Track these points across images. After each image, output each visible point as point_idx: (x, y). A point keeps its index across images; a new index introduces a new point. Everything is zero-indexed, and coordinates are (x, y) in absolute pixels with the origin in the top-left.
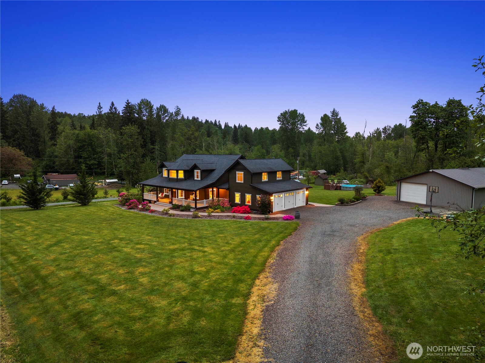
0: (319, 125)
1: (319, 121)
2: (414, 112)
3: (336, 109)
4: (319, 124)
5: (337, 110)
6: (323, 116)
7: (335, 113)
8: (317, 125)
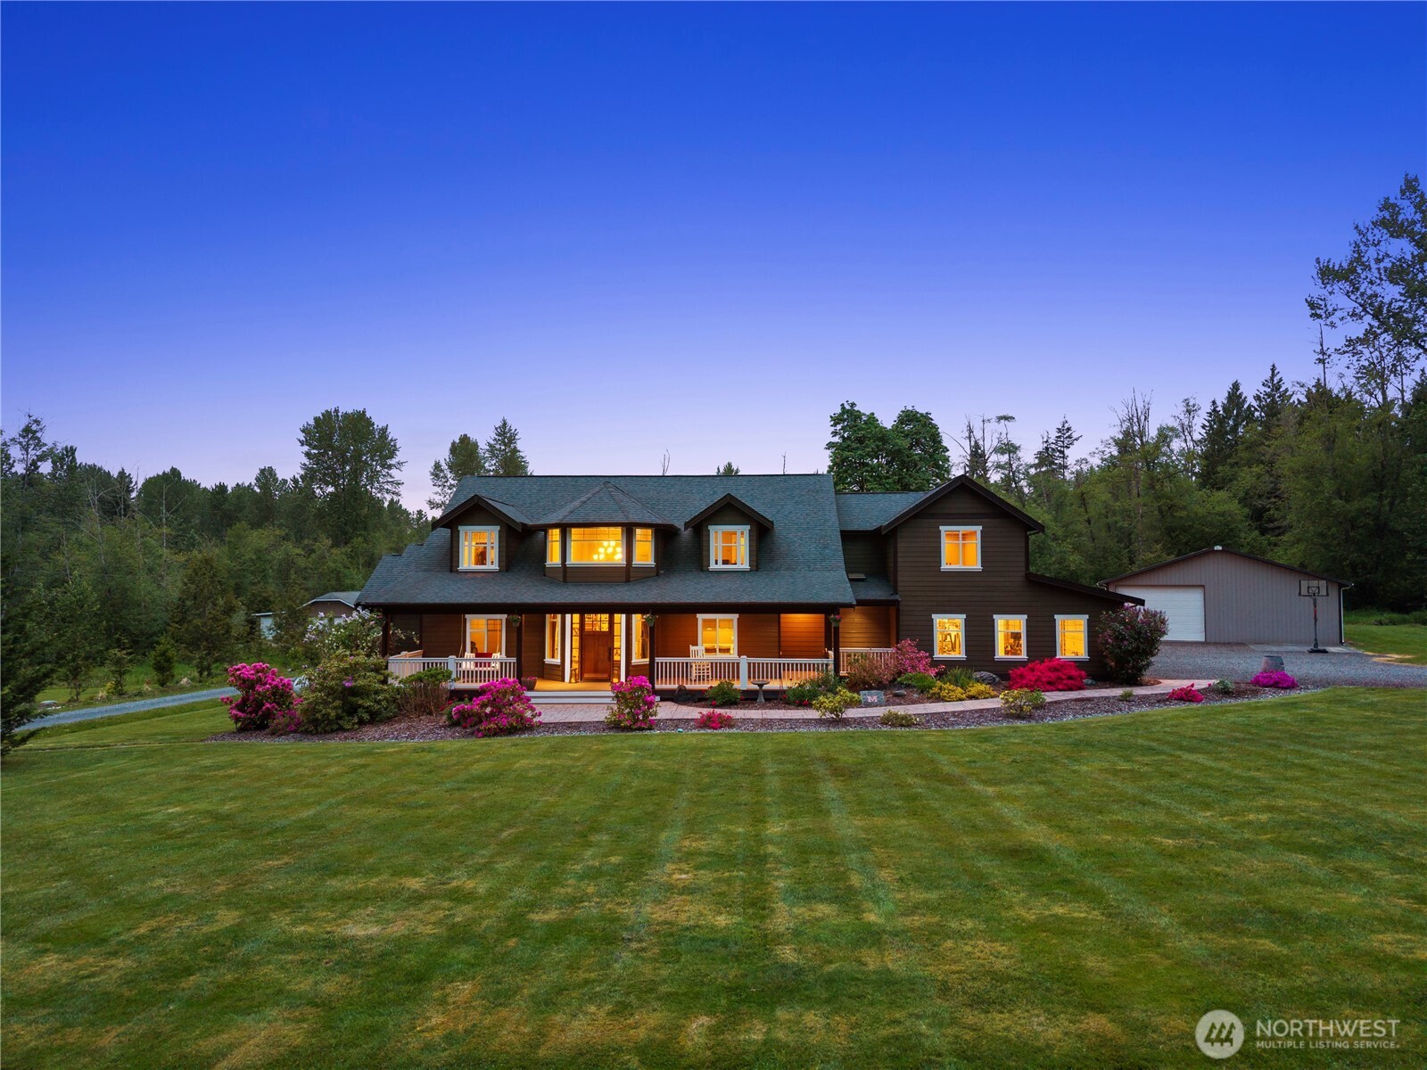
0: (444, 467)
1: (444, 455)
2: (835, 434)
3: (509, 422)
4: (443, 464)
5: (513, 424)
6: (458, 441)
7: (506, 435)
8: (437, 466)
